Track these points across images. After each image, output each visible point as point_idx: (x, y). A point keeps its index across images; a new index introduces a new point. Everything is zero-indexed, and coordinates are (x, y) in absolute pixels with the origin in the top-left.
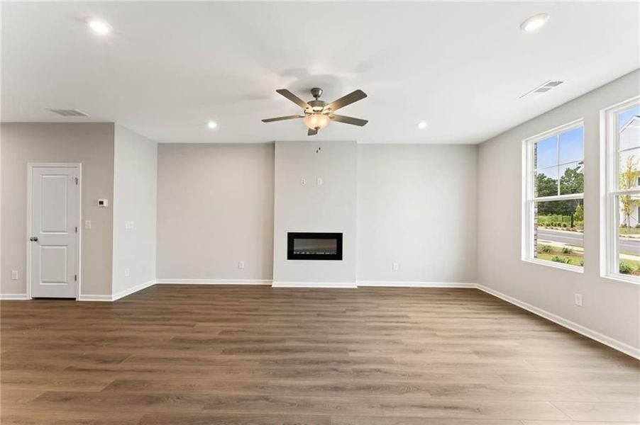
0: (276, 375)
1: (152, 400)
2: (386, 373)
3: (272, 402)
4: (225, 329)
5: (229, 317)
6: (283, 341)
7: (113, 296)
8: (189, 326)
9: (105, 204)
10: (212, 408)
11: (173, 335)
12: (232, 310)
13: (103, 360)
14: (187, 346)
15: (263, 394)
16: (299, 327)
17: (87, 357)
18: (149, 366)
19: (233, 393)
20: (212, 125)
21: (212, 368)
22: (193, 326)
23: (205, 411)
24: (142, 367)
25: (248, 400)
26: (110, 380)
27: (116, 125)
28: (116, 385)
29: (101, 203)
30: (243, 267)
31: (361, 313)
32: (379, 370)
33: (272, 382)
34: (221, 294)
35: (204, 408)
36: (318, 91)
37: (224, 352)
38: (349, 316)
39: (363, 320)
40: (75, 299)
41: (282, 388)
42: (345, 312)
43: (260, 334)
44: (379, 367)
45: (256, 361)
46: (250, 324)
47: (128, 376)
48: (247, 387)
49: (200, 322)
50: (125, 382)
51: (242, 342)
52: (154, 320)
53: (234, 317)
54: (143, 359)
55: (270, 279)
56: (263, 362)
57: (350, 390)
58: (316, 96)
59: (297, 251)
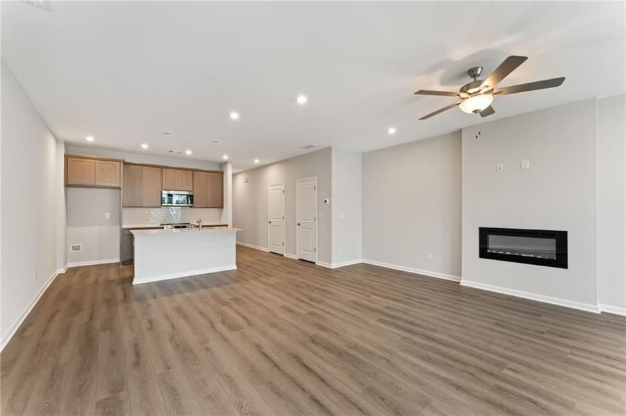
0: (407, 351)
1: (323, 328)
2: (544, 409)
3: (391, 364)
4: (389, 305)
5: (400, 298)
6: (435, 331)
7: (332, 265)
8: (367, 296)
9: (328, 202)
10: (350, 348)
11: (353, 298)
12: (405, 294)
13: (312, 299)
14: (358, 307)
15: (387, 357)
16: (461, 326)
17: (306, 295)
18: (331, 311)
19: (368, 346)
20: (392, 131)
21: (365, 326)
22: (369, 296)
23: (345, 348)
24: (327, 309)
25: (374, 355)
26: (310, 309)
27: (333, 149)
28: (311, 314)
29: (326, 201)
30: (431, 259)
31: (571, 343)
32: (535, 403)
33: (400, 353)
34: (405, 280)
35: (346, 346)
36: (477, 70)
37: (379, 320)
38: (546, 340)
39: (568, 350)
40: (314, 263)
41: (406, 361)
42: (543, 333)
43: (416, 318)
44: (539, 400)
45: (398, 335)
46: (414, 309)
47: (318, 312)
48: (381, 348)
49: (375, 295)
50: (315, 314)
51: (397, 318)
52: (348, 286)
53: (405, 300)
54: (330, 306)
55: (458, 276)
56: (404, 338)
57: (474, 396)
58: (474, 76)
59: (493, 249)
